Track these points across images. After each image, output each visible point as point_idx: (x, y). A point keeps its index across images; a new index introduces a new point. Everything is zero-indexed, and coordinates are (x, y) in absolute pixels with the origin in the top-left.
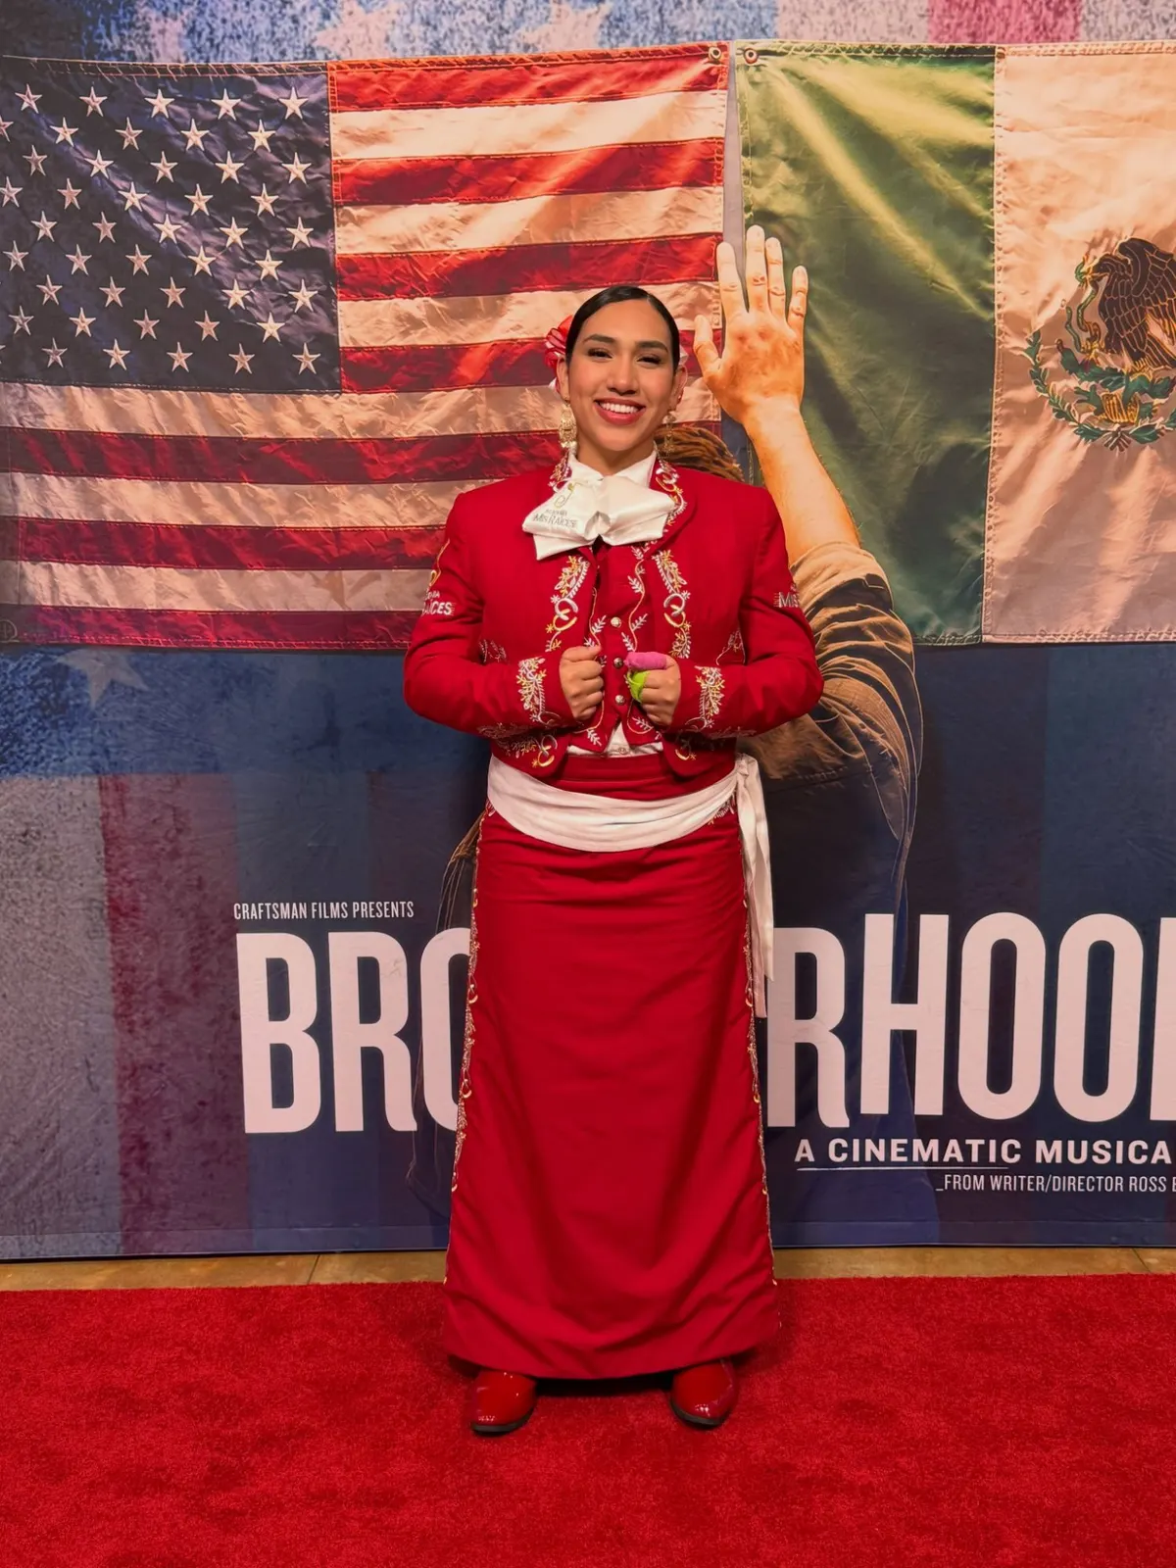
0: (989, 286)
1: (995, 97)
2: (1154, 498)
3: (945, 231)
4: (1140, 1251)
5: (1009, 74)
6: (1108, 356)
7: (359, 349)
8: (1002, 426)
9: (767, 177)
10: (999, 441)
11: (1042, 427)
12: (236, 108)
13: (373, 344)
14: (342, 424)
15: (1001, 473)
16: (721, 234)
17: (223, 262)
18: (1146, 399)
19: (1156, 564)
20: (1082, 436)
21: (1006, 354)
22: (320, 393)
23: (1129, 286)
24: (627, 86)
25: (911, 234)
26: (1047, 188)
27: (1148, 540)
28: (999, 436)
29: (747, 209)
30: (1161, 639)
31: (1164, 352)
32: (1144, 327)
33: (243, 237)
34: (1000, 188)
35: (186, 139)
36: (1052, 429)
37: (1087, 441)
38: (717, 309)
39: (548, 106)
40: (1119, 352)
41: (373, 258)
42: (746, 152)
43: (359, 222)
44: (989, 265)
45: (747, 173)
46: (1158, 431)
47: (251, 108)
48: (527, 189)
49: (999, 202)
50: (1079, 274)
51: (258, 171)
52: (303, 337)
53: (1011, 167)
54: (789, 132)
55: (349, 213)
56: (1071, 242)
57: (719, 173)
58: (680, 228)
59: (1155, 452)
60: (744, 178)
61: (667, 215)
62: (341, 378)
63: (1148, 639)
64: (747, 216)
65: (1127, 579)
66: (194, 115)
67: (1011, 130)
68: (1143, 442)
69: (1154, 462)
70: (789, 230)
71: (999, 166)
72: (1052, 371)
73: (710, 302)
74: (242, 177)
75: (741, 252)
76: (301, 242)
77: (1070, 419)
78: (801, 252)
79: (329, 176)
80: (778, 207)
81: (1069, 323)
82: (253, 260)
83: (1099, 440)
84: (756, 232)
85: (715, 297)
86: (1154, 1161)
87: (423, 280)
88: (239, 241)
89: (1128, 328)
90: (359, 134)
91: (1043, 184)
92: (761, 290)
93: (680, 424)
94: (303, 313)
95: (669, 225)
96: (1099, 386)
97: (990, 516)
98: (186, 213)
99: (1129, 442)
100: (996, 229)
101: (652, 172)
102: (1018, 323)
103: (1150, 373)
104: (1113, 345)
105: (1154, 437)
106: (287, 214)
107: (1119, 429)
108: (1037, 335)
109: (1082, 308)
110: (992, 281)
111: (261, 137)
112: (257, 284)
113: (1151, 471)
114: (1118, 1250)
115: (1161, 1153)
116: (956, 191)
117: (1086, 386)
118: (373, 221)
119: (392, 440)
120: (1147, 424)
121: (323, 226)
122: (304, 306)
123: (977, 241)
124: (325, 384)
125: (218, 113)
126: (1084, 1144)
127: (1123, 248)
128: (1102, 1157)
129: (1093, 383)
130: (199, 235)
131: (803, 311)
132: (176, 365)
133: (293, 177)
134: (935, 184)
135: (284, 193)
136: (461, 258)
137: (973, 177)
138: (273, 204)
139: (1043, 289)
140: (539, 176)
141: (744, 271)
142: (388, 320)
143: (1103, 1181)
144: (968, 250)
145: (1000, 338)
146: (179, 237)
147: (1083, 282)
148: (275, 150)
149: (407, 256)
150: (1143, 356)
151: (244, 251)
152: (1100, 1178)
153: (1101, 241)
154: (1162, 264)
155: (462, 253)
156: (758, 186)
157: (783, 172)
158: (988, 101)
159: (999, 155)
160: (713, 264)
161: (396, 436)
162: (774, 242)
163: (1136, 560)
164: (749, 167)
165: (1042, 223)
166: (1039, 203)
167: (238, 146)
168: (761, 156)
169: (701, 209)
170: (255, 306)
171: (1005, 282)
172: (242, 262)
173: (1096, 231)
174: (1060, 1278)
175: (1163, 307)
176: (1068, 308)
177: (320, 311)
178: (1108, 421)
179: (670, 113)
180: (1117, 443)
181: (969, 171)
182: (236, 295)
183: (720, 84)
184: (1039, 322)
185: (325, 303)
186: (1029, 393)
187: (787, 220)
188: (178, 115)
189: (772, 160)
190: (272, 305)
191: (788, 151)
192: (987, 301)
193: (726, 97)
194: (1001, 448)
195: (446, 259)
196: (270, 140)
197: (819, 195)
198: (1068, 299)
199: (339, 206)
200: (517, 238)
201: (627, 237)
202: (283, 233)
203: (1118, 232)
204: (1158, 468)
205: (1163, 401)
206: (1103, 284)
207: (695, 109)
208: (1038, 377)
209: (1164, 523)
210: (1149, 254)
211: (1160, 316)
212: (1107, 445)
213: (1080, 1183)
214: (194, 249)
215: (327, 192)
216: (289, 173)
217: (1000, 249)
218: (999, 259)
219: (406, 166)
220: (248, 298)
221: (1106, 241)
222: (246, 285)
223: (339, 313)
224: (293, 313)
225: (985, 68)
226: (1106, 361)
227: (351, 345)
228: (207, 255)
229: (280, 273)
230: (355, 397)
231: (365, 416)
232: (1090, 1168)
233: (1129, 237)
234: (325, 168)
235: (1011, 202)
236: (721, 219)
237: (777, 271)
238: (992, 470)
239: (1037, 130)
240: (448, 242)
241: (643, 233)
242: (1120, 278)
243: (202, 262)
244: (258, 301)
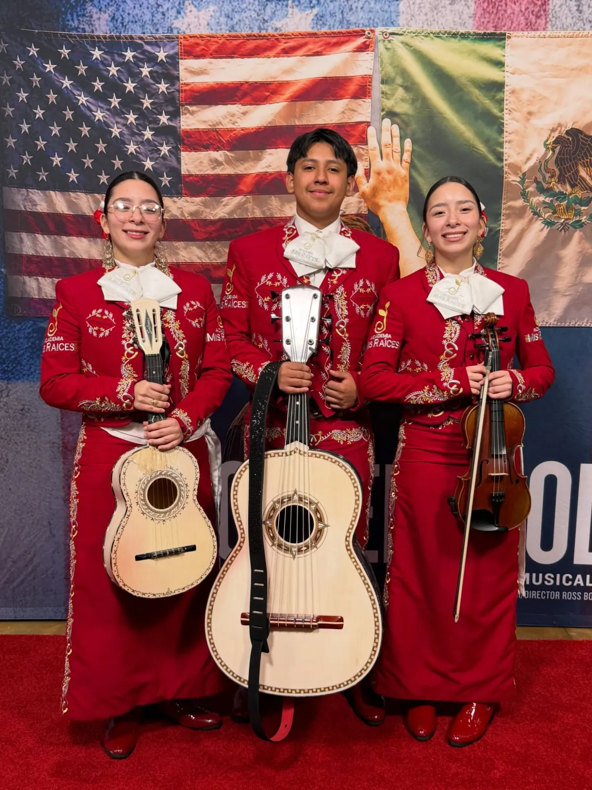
0: (501, 150)
1: (506, 58)
2: (580, 256)
3: (480, 123)
4: (567, 629)
5: (513, 47)
6: (559, 186)
7: (191, 175)
8: (505, 219)
9: (393, 95)
10: (505, 226)
11: (526, 220)
12: (134, 57)
13: (198, 173)
14: (182, 212)
15: (505, 242)
16: (368, 122)
17: (126, 132)
18: (578, 207)
19: (581, 288)
20: (546, 224)
21: (509, 183)
22: (171, 197)
23: (570, 151)
24: (324, 49)
25: (463, 124)
26: (530, 102)
27: (578, 276)
28: (504, 224)
29: (383, 110)
30: (583, 326)
31: (587, 184)
32: (577, 172)
33: (135, 119)
34: (507, 102)
35: (109, 71)
36: (530, 222)
37: (548, 227)
38: (367, 159)
39: (286, 58)
40: (565, 183)
41: (199, 132)
42: (383, 82)
43: (192, 113)
44: (501, 140)
45: (383, 93)
46: (583, 223)
47: (142, 57)
48: (275, 98)
49: (507, 109)
50: (545, 145)
51: (144, 87)
52: (164, 169)
53: (513, 92)
54: (404, 73)
55: (187, 108)
56: (542, 129)
57: (369, 92)
58: (350, 119)
59: (581, 233)
60: (381, 95)
61: (343, 112)
62: (182, 189)
63: (577, 325)
64: (382, 114)
65: (566, 296)
66: (113, 60)
67: (513, 74)
68: (576, 228)
69: (581, 238)
70: (403, 121)
71: (507, 91)
72: (531, 192)
73: (363, 155)
74: (136, 90)
75: (379, 132)
76: (164, 123)
77: (539, 216)
78: (409, 132)
79: (178, 91)
80: (397, 110)
81: (540, 168)
82: (140, 131)
83: (554, 227)
84: (387, 122)
85: (366, 153)
86: (575, 584)
87: (222, 142)
88: (134, 122)
89: (569, 172)
90: (193, 70)
91: (528, 101)
92: (389, 150)
93: (347, 215)
94: (164, 157)
95: (344, 117)
96: (554, 200)
97: (499, 263)
98: (108, 107)
99: (569, 228)
100: (505, 122)
101: (336, 92)
102: (515, 168)
103: (580, 194)
104: (562, 180)
105: (581, 226)
106: (157, 108)
107: (564, 222)
108: (524, 174)
109: (547, 161)
110: (502, 147)
111: (145, 71)
112: (142, 143)
113: (580, 242)
114: (557, 629)
115: (579, 581)
116: (486, 103)
117: (548, 200)
118: (199, 113)
119: (206, 220)
120: (578, 219)
121: (175, 115)
122: (165, 154)
123: (496, 127)
124: (174, 192)
125: (125, 59)
126: (541, 575)
127: (567, 133)
128: (549, 582)
129: (551, 199)
130: (114, 118)
131: (409, 160)
132: (102, 181)
133: (161, 91)
134: (475, 100)
135: (156, 98)
136: (242, 132)
137: (494, 97)
138: (151, 104)
139: (527, 153)
140: (282, 93)
141: (380, 140)
142: (206, 162)
143: (550, 594)
144: (490, 132)
145: (506, 176)
146: (104, 119)
147: (548, 149)
148: (152, 77)
149: (216, 131)
150: (577, 185)
151: (136, 127)
152: (548, 592)
153: (557, 129)
154: (587, 141)
155: (242, 130)
156: (388, 99)
157: (401, 92)
158: (502, 59)
159: (507, 86)
160: (365, 136)
161: (208, 218)
162: (395, 127)
163: (571, 286)
164: (384, 90)
165: (528, 120)
166: (526, 110)
167: (135, 75)
168: (390, 85)
169: (360, 110)
170: (140, 153)
171: (509, 148)
172: (135, 132)
173: (554, 124)
174: (528, 641)
175: (587, 162)
176: (540, 161)
177: (173, 157)
178: (559, 217)
179: (346, 62)
180: (563, 228)
181: (492, 93)
182: (132, 148)
183: (370, 49)
184: (525, 168)
185: (175, 153)
186: (519, 203)
187: (403, 116)
188: (105, 59)
189: (396, 86)
190: (149, 153)
191: (404, 82)
192: (500, 157)
193: (373, 55)
194: (506, 230)
195: (235, 132)
196: (150, 72)
197: (418, 104)
198: (540, 157)
199: (183, 105)
200: (270, 123)
201: (324, 123)
202: (155, 118)
203: (565, 125)
204: (583, 241)
205: (586, 208)
206: (557, 150)
207: (358, 60)
208: (525, 195)
209: (586, 268)
210: (580, 136)
211: (585, 166)
212: (558, 229)
213: (538, 595)
214: (112, 125)
215: (177, 98)
216: (159, 89)
217: (507, 132)
218: (506, 137)
219: (216, 86)
220: (138, 149)
221: (559, 129)
222: (137, 143)
223: (182, 158)
224: (159, 157)
225: (501, 43)
226: (558, 188)
227: (187, 173)
228: (118, 128)
229: (153, 137)
230: (188, 199)
231: (193, 208)
232: (543, 587)
233: (570, 127)
234: (176, 87)
235: (514, 110)
236: (370, 115)
237: (397, 141)
238: (501, 240)
239: (526, 74)
240: (236, 124)
241: (331, 121)
242: (566, 147)
243: (116, 131)
244: (142, 151)
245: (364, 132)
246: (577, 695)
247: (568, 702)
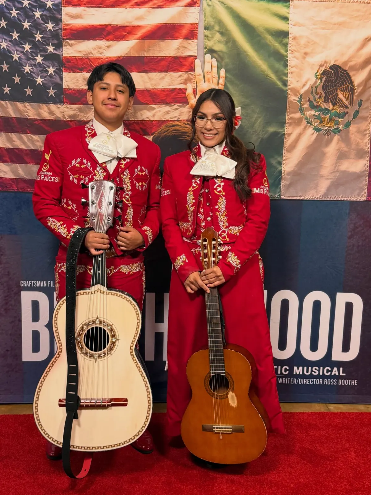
0: (286, 79)
1: (290, 14)
2: (337, 153)
3: (272, 59)
4: (327, 404)
5: (295, 7)
6: (325, 104)
7: (70, 89)
8: (289, 126)
9: (212, 37)
10: (288, 131)
11: (302, 127)
12: (29, 4)
13: (75, 88)
14: (64, 115)
15: (288, 142)
16: (195, 56)
17: (23, 57)
18: (337, 119)
19: (338, 174)
20: (315, 130)
21: (291, 102)
22: (56, 104)
23: (332, 81)
24: (165, 4)
25: (261, 59)
26: (306, 46)
27: (336, 166)
28: (288, 129)
29: (206, 48)
30: (339, 200)
31: (343, 103)
32: (337, 94)
33: (30, 48)
34: (291, 45)
35: (11, 14)
36: (305, 128)
37: (317, 132)
38: (194, 82)
39: (138, 9)
40: (328, 102)
41: (76, 58)
42: (205, 29)
43: (71, 45)
44: (286, 71)
45: (205, 36)
46: (340, 130)
47: (35, 4)
48: (130, 37)
49: (290, 50)
50: (316, 76)
51: (36, 26)
52: (50, 84)
53: (294, 38)
54: (220, 22)
55: (68, 42)
56: (314, 64)
57: (196, 35)
58: (182, 53)
59: (339, 137)
60: (205, 38)
61: (178, 49)
62: (63, 99)
63: (335, 199)
64: (205, 50)
65: (329, 179)
66: (14, 5)
67: (295, 26)
68: (336, 133)
69: (339, 140)
70: (219, 56)
71: (291, 37)
72: (306, 108)
73: (192, 79)
74: (30, 28)
75: (203, 63)
76: (50, 51)
77: (311, 124)
78: (223, 64)
79: (61, 29)
80: (216, 48)
81: (312, 92)
82: (34, 57)
83: (321, 132)
84: (208, 56)
85: (194, 78)
86: (333, 374)
87: (93, 66)
88: (29, 50)
89: (331, 94)
90: (72, 15)
91: (304, 45)
92: (210, 76)
93: (181, 120)
94: (51, 76)
95: (179, 52)
96: (321, 114)
97: (284, 156)
98: (10, 39)
99: (331, 133)
100: (289, 59)
101: (173, 34)
102: (295, 91)
103: (339, 110)
104: (326, 100)
105: (339, 132)
106: (46, 41)
107: (327, 129)
108: (301, 96)
109: (317, 87)
110: (287, 77)
111: (38, 14)
112: (35, 65)
113: (338, 143)
114: (320, 404)
115: (335, 372)
116: (276, 46)
117: (317, 114)
118: (76, 45)
119: (81, 121)
120: (337, 127)
121: (59, 46)
122: (51, 73)
123: (282, 63)
124: (58, 101)
125: (23, 5)
126: (310, 368)
127: (331, 67)
128: (315, 372)
129: (319, 113)
130: (15, 47)
131: (223, 84)
132: (5, 92)
133: (48, 29)
134: (269, 43)
135: (45, 34)
136: (107, 60)
137: (282, 41)
138: (41, 38)
139: (304, 80)
140: (135, 33)
141: (204, 69)
142: (81, 80)
143: (316, 381)
144: (279, 66)
145: (289, 96)
146: (8, 48)
147: (317, 78)
148: (42, 19)
149: (88, 58)
150: (336, 104)
151: (31, 53)
152: (315, 380)
153: (323, 65)
154: (344, 73)
155: (107, 58)
156: (209, 40)
157: (218, 36)
158: (287, 15)
159: (291, 34)
160: (193, 66)
161: (83, 120)
162: (214, 60)
163: (332, 173)
164: (206, 34)
165: (304, 58)
166: (303, 51)
167: (30, 17)
168: (210, 30)
169: (190, 47)
170: (34, 73)
171: (291, 77)
172: (29, 57)
173: (322, 61)
174: (300, 413)
175: (344, 88)
176: (312, 87)
177: (57, 75)
178: (324, 126)
179: (180, 14)
180: (327, 133)
181: (280, 39)
182: (27, 69)
183: (197, 5)
184: (302, 91)
185: (59, 72)
186: (298, 115)
187: (219, 53)
188: (8, 4)
189: (214, 32)
190: (40, 72)
191: (220, 29)
192: (285, 83)
193: (199, 9)
194: (288, 133)
195: (102, 60)
196: (41, 15)
197: (230, 44)
198: (312, 84)
199: (64, 40)
200: (127, 54)
201: (164, 55)
202: (44, 48)
203: (329, 62)
204: (340, 142)
205: (342, 120)
206: (324, 79)
207: (188, 13)
208: (301, 110)
209: (341, 161)
210: (339, 70)
211: (342, 91)
212: (323, 134)
213: (308, 381)
214: (13, 52)
215: (60, 34)
216: (47, 27)
217: (290, 66)
218: (289, 69)
219: (89, 27)
220: (32, 70)
221: (325, 65)
222: (31, 65)
223: (63, 77)
224: (47, 76)
225: (287, 4)
226: (324, 105)
227: (67, 88)
228: (17, 54)
229: (44, 62)
230: (68, 106)
231: (71, 113)
232: (311, 376)
233: (333, 64)
234: (60, 26)
235: (295, 51)
236: (196, 51)
237: (215, 70)
238: (285, 141)
239: (303, 26)
240: (102, 54)
241: (170, 54)
242: (330, 77)
243: (16, 57)
244: (35, 71)
245: (193, 63)
246: (333, 449)
247: (326, 454)
